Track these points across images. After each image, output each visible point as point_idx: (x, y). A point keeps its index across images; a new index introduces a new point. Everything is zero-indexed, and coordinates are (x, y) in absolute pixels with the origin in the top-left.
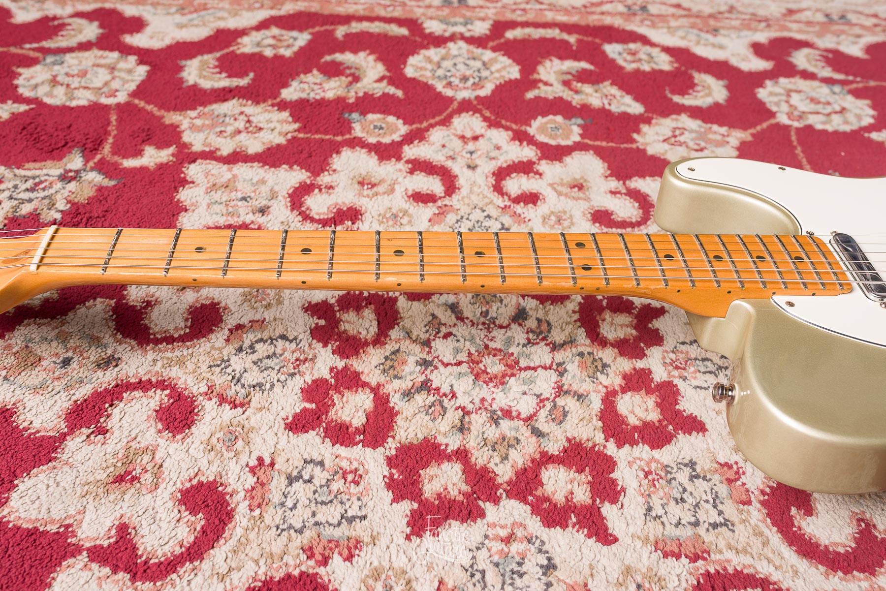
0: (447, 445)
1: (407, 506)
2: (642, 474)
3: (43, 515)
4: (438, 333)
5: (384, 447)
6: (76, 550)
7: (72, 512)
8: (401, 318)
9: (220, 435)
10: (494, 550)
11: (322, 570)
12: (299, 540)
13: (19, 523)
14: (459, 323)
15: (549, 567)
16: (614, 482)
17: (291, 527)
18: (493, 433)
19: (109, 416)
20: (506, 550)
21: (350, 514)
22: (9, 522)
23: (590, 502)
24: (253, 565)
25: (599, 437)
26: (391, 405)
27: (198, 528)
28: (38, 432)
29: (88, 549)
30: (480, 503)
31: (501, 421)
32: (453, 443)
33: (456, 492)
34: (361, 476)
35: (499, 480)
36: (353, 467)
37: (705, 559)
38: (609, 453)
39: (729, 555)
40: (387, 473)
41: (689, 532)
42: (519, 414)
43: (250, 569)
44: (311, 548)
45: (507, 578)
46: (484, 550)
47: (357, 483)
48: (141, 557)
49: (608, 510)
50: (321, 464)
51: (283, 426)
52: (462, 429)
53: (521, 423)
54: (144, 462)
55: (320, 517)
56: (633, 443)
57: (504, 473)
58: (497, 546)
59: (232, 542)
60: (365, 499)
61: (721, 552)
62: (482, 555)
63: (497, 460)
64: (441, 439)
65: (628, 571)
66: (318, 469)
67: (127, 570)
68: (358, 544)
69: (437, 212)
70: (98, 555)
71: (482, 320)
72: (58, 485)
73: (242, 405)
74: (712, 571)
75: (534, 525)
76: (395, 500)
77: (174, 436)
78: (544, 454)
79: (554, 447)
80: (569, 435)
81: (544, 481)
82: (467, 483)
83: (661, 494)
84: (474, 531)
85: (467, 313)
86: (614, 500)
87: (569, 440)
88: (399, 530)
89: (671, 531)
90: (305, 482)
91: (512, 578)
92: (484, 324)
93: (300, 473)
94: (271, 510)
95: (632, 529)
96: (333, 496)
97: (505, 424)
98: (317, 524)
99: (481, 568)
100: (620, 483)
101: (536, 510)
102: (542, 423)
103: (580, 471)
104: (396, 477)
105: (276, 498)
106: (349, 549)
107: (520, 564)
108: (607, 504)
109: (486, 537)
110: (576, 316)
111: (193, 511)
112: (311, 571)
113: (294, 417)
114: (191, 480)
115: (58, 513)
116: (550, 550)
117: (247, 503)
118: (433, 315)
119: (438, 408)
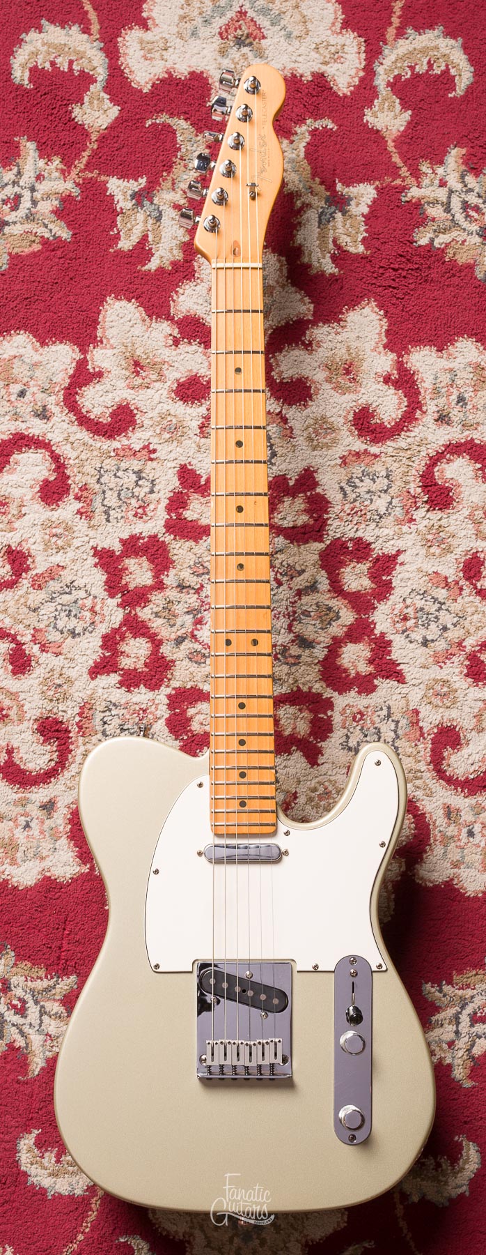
0: (167, 576)
1: (117, 548)
2: (144, 706)
3: (107, 324)
4: (281, 574)
5: (166, 532)
6: (84, 351)
7: (112, 341)
8: (299, 546)
9: (174, 421)
10: (85, 601)
11: (71, 496)
12: (92, 481)
13: (103, 312)
14: (293, 592)
15: (73, 634)
16: (137, 686)
17: (101, 476)
18: (179, 609)
19: (190, 343)
20: (86, 609)
21: (112, 513)
22: (103, 306)
23: (120, 667)
24: (75, 456)
25: (176, 684)
26: (204, 538)
27: (101, 420)
28: (174, 301)
29: (85, 358)
30: (120, 595)
31: (192, 616)
32: (170, 579)
33: (128, 580)
34: (141, 518)
35: (138, 609)
36: (148, 513)
37: (78, 732)
38: (162, 688)
39: (82, 749)
40: (143, 535)
41: (99, 728)
42: (197, 629)
43: (73, 455)
44: (87, 489)
45: (67, 608)
46: (85, 595)
47: (135, 515)
48: (80, 390)
49: (114, 678)
50: (152, 492)
51: (183, 463)
52: (182, 587)
53: (189, 631)
54: (151, 376)
55: (108, 493)
56: (171, 706)
57: (144, 613)
58: (89, 603)
59: (91, 442)
60: (122, 521)
61: (84, 744)
62: (82, 594)
63: (155, 610)
64: (172, 572)
65: (69, 681)
66: (147, 490)
67: (70, 384)
68: (89, 518)
69: (449, 580)
70: (82, 365)
71: (299, 611)
72: (132, 326)
73: (202, 432)
74: (71, 735)
75: (103, 629)
76: (121, 540)
77: (173, 391)
78: (160, 643)
79: (166, 650)
80: (177, 663)
81: (137, 639)
82: (136, 587)
83: (128, 717)
84: (98, 589)
85: (305, 599)
86: (122, 684)
87: (173, 661)
88: (99, 543)
89: (99, 716)
90: (136, 482)
91: (65, 611)
92: (295, 612)
93: (143, 478)
94: (114, 462)
95: (100, 691)
96: (125, 500)
97: (189, 619)
98: (104, 492)
99: (73, 592)
100: (136, 690)
101: (115, 631)
102: (187, 645)
103: (146, 665)
104: (141, 541)
105: (123, 465)
106: (86, 512)
107: (75, 616)
108: (120, 678)
109: (95, 597)
110: (305, 689)
111: (112, 415)
112: (71, 491)
113: (192, 470)
114: (137, 409)
115: (109, 333)
116: (86, 636)
117: (119, 447)
118: (303, 571)
119: (201, 571)
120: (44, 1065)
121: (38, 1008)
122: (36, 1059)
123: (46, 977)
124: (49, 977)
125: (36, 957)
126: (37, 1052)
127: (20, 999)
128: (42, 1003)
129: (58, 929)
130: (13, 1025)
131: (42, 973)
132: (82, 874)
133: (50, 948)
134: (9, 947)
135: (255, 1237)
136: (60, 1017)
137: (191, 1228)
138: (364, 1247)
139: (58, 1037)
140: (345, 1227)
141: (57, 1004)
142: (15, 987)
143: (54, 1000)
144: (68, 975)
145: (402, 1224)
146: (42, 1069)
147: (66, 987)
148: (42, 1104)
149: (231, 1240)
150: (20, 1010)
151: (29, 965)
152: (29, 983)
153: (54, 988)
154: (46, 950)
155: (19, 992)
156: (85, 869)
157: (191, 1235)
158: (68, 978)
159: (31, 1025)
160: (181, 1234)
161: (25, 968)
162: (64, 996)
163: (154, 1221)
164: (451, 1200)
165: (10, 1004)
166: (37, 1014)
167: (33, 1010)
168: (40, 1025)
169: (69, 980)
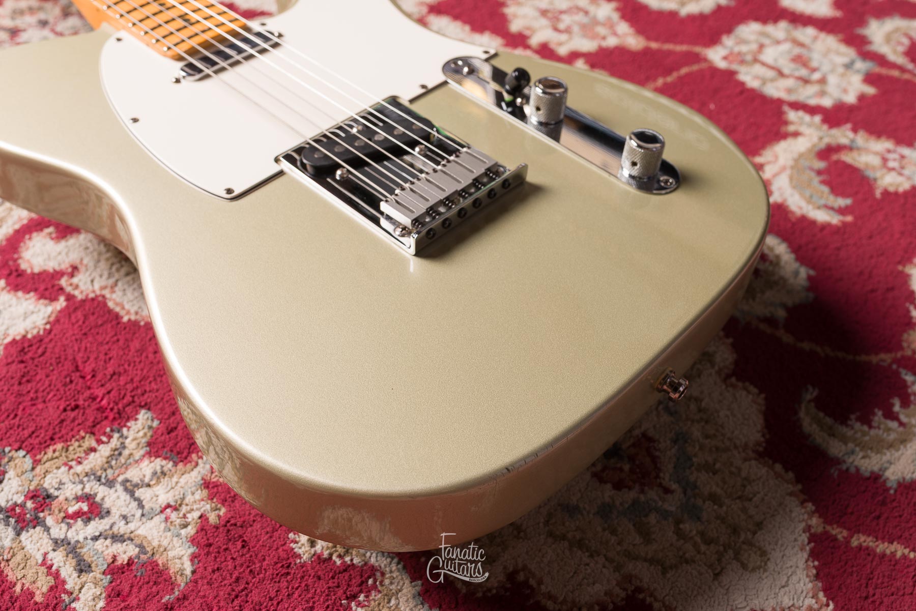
120: (192, 550)
121: (119, 488)
122: (171, 554)
123: (99, 442)
124: (104, 439)
125: (63, 432)
126: (165, 543)
127: (78, 499)
128: (120, 479)
129: (71, 382)
130: (95, 539)
131: (90, 442)
132: (60, 312)
133: (77, 407)
134: (7, 449)
135: (699, 502)
136: (163, 473)
137: (618, 569)
138: (810, 401)
139: (183, 499)
140: (766, 399)
141: (146, 462)
142: (58, 489)
143: (137, 462)
144: (132, 417)
145: (806, 346)
146: (193, 558)
147: (141, 434)
148: (236, 602)
149: (680, 534)
150: (91, 511)
151: (59, 446)
152: (79, 469)
153: (124, 447)
154: (72, 415)
155: (71, 490)
156: (61, 303)
157: (629, 578)
158: (136, 419)
159: (124, 517)
160: (617, 590)
161: (57, 454)
162: (149, 444)
163: (564, 607)
164: (809, 289)
165: (67, 516)
166: (124, 497)
167: (115, 495)
168: (141, 505)
169: (140, 422)
